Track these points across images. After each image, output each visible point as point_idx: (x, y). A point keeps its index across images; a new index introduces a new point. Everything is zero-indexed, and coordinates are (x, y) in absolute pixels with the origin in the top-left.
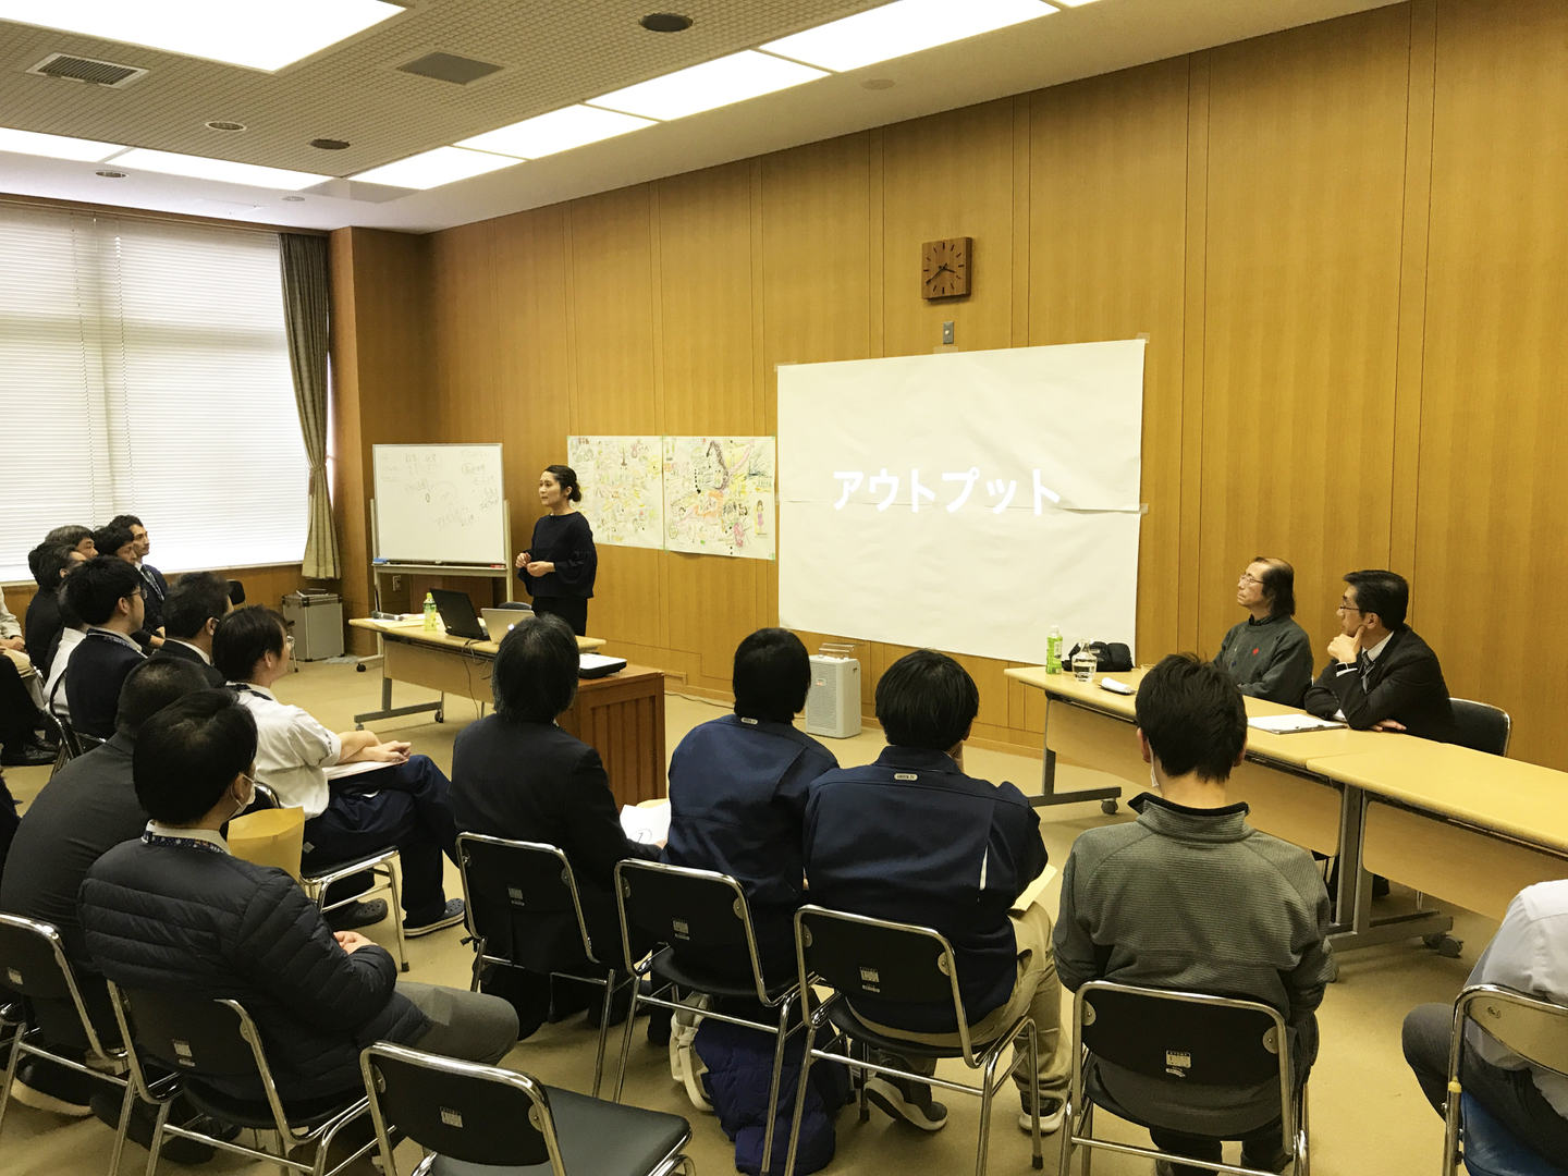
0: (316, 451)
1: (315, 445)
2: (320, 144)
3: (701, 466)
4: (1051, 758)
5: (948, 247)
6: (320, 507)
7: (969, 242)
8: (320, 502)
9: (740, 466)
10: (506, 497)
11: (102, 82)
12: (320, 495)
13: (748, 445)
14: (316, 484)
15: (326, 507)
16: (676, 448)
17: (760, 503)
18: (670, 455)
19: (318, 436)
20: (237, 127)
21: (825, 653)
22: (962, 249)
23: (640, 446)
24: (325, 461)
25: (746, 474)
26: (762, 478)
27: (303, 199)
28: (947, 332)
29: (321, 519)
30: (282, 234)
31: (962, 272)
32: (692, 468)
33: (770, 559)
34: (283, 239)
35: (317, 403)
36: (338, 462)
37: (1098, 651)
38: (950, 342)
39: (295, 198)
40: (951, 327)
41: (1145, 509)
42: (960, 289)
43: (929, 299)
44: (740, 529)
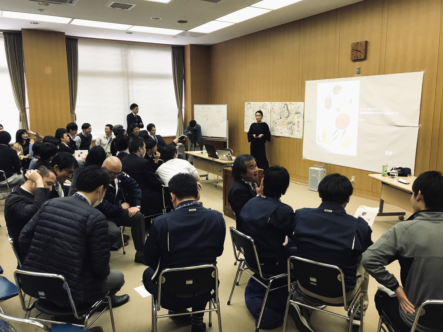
0: (180, 106)
1: (179, 104)
2: (180, 22)
3: (282, 111)
4: (382, 202)
5: (359, 44)
6: (181, 121)
7: (366, 42)
8: (181, 120)
9: (293, 111)
10: (228, 119)
11: (125, 8)
12: (180, 118)
13: (296, 105)
14: (180, 115)
15: (182, 121)
16: (275, 106)
17: (298, 122)
18: (273, 108)
19: (180, 102)
20: (159, 19)
21: (316, 167)
22: (364, 44)
23: (265, 105)
24: (182, 109)
25: (295, 113)
26: (299, 114)
27: (177, 37)
28: (358, 70)
29: (180, 124)
30: (172, 47)
31: (363, 52)
32: (279, 111)
33: (301, 138)
34: (172, 48)
35: (180, 93)
36: (185, 109)
37: (400, 170)
38: (359, 73)
39: (175, 37)
40: (359, 69)
41: (421, 126)
42: (363, 57)
43: (353, 60)
44: (292, 129)
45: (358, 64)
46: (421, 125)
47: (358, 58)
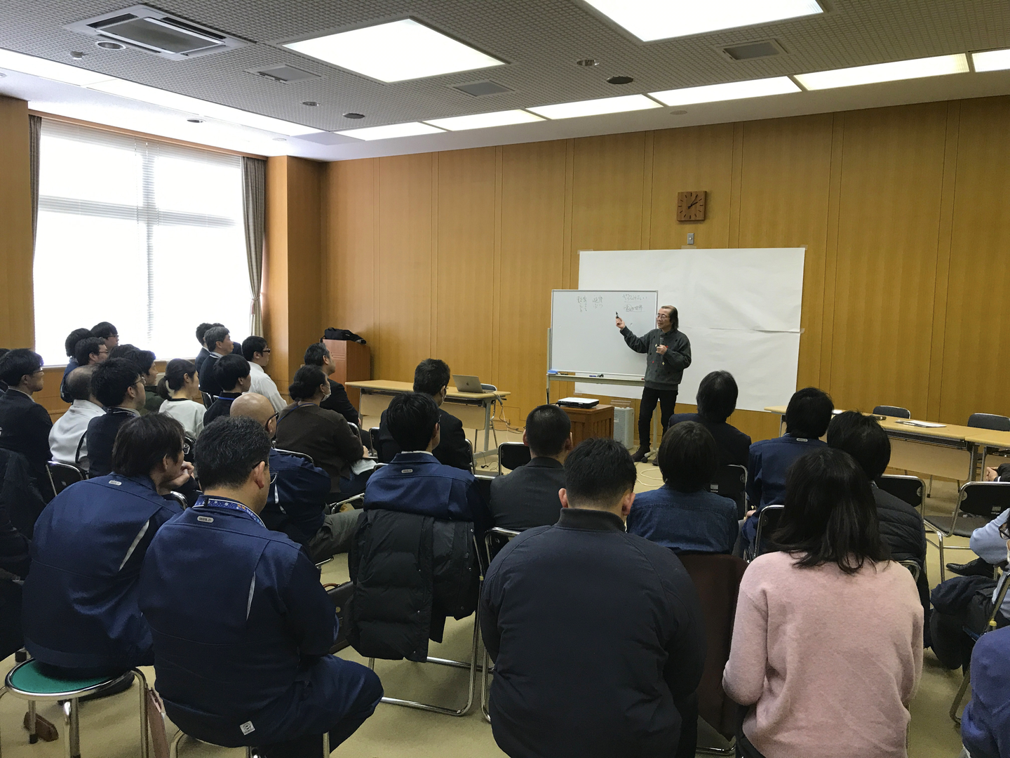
0: (256, 288)
1: (256, 284)
2: (349, 115)
5: (694, 195)
6: (257, 322)
7: (706, 193)
8: (257, 319)
12: (258, 314)
14: (256, 307)
15: (260, 322)
19: (258, 279)
22: (701, 196)
24: (259, 295)
28: (691, 239)
29: (257, 329)
30: (244, 157)
31: (701, 209)
34: (244, 160)
36: (267, 296)
38: (692, 244)
39: (282, 139)
40: (692, 236)
42: (700, 217)
43: (681, 221)
45: (688, 228)
46: (804, 330)
47: (693, 218)
